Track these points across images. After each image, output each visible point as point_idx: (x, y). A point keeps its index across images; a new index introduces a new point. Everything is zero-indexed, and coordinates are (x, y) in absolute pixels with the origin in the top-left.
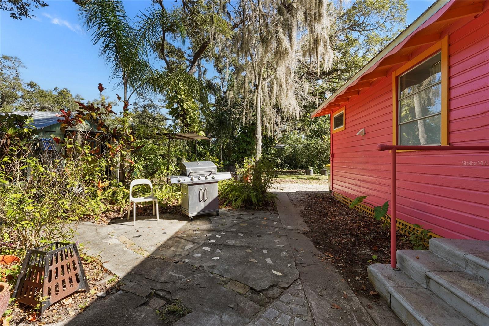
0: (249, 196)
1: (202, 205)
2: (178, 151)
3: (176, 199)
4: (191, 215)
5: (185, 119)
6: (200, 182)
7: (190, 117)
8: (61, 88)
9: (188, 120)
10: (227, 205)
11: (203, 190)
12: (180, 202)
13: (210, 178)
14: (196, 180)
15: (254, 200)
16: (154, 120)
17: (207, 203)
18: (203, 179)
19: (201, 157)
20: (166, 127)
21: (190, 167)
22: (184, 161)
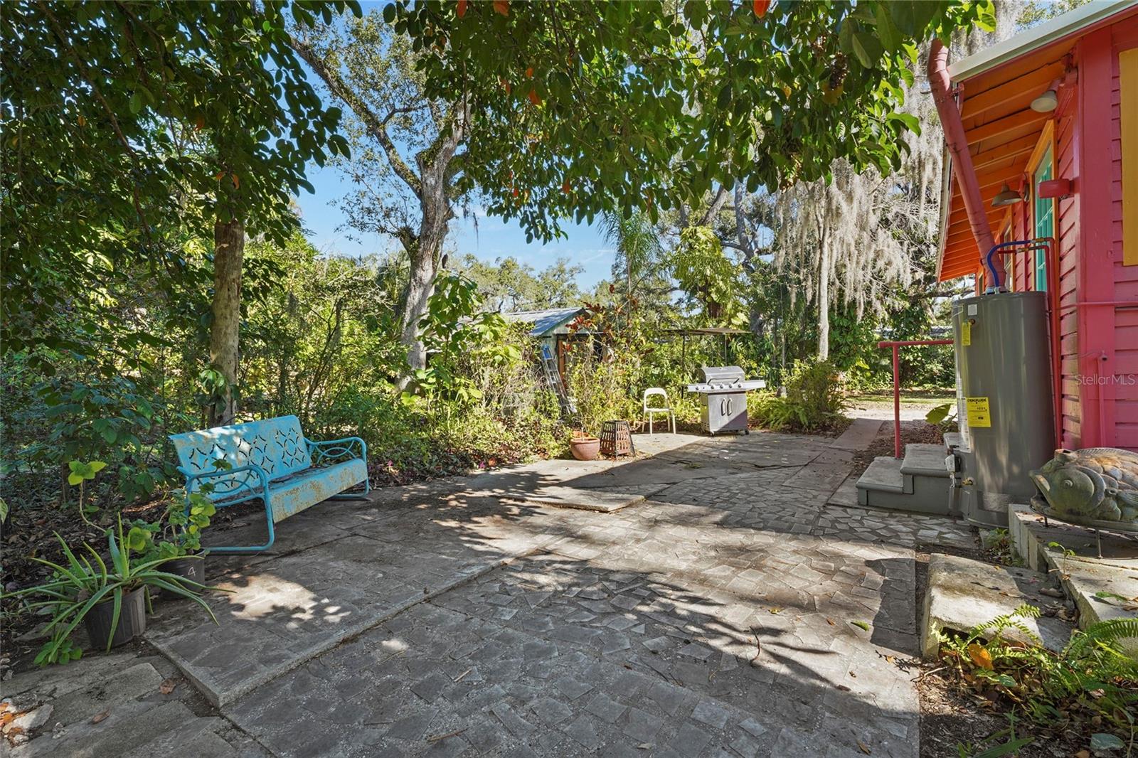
0: (795, 414)
1: (726, 420)
2: (697, 352)
3: (694, 417)
4: (713, 430)
5: (709, 294)
6: (722, 391)
7: (718, 290)
8: (504, 258)
9: (713, 296)
10: (764, 427)
11: (726, 401)
12: (699, 420)
13: (735, 387)
14: (717, 388)
15: (803, 419)
16: (648, 294)
17: (733, 417)
18: (726, 388)
19: (731, 360)
20: (672, 303)
21: (709, 373)
22: (704, 367)
